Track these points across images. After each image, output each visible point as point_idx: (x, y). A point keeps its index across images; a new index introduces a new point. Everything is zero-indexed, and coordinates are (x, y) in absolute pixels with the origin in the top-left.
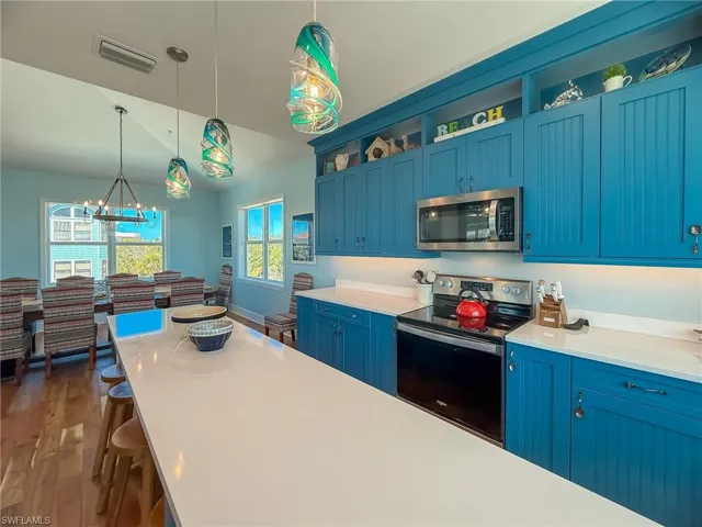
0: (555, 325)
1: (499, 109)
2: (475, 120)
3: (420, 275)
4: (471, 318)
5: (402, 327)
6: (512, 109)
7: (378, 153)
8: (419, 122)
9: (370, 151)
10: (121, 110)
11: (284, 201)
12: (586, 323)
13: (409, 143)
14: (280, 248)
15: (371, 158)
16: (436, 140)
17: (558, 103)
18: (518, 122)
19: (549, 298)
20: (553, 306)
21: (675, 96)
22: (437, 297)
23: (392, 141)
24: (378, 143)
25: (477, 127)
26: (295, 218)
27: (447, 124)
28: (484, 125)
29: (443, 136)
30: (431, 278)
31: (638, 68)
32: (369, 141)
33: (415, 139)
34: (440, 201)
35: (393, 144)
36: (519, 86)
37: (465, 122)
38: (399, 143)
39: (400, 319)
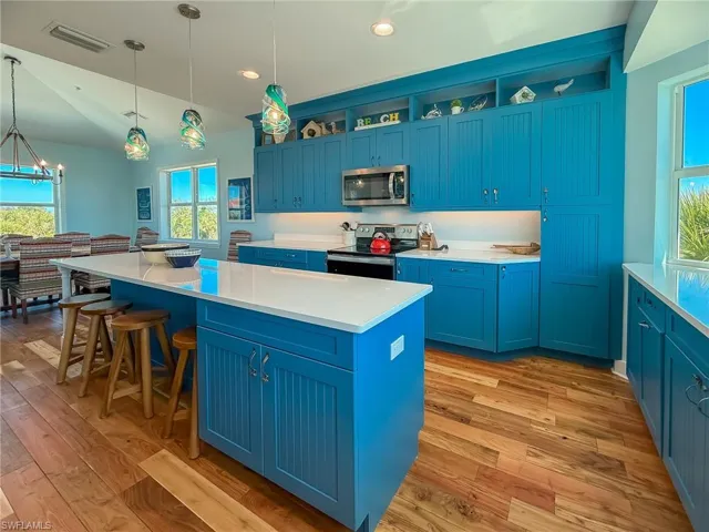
0: (428, 249)
1: (397, 114)
2: (382, 118)
3: (347, 225)
4: (380, 249)
5: (331, 257)
6: (404, 115)
7: (312, 133)
8: (344, 114)
9: (305, 131)
10: (13, 60)
11: (218, 165)
12: (446, 247)
13: (337, 128)
14: (214, 210)
15: (306, 136)
16: (356, 129)
17: (429, 116)
18: (407, 124)
19: (425, 233)
20: (427, 237)
21: (479, 123)
22: (359, 239)
23: (323, 125)
24: (311, 125)
25: (383, 124)
26: (230, 181)
27: (363, 118)
28: (387, 123)
29: (361, 127)
30: (354, 226)
31: (468, 103)
32: (304, 123)
33: (341, 125)
34: (365, 171)
35: (324, 128)
36: (407, 102)
37: (375, 119)
38: (329, 128)
39: (330, 252)
